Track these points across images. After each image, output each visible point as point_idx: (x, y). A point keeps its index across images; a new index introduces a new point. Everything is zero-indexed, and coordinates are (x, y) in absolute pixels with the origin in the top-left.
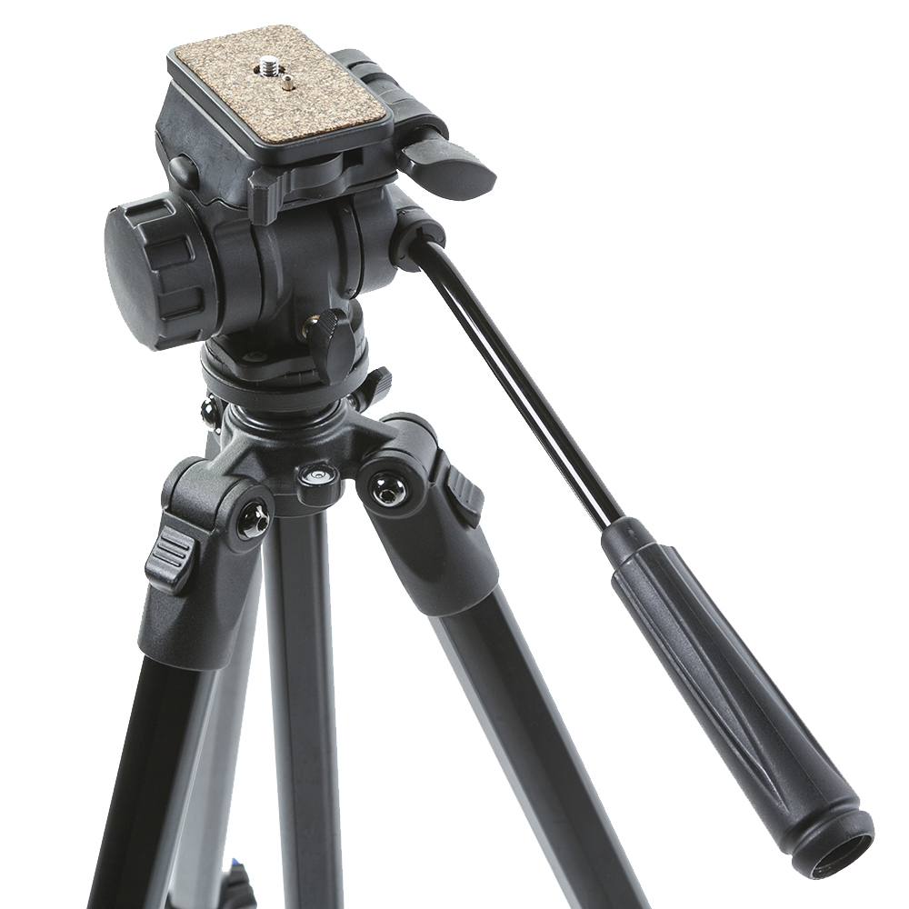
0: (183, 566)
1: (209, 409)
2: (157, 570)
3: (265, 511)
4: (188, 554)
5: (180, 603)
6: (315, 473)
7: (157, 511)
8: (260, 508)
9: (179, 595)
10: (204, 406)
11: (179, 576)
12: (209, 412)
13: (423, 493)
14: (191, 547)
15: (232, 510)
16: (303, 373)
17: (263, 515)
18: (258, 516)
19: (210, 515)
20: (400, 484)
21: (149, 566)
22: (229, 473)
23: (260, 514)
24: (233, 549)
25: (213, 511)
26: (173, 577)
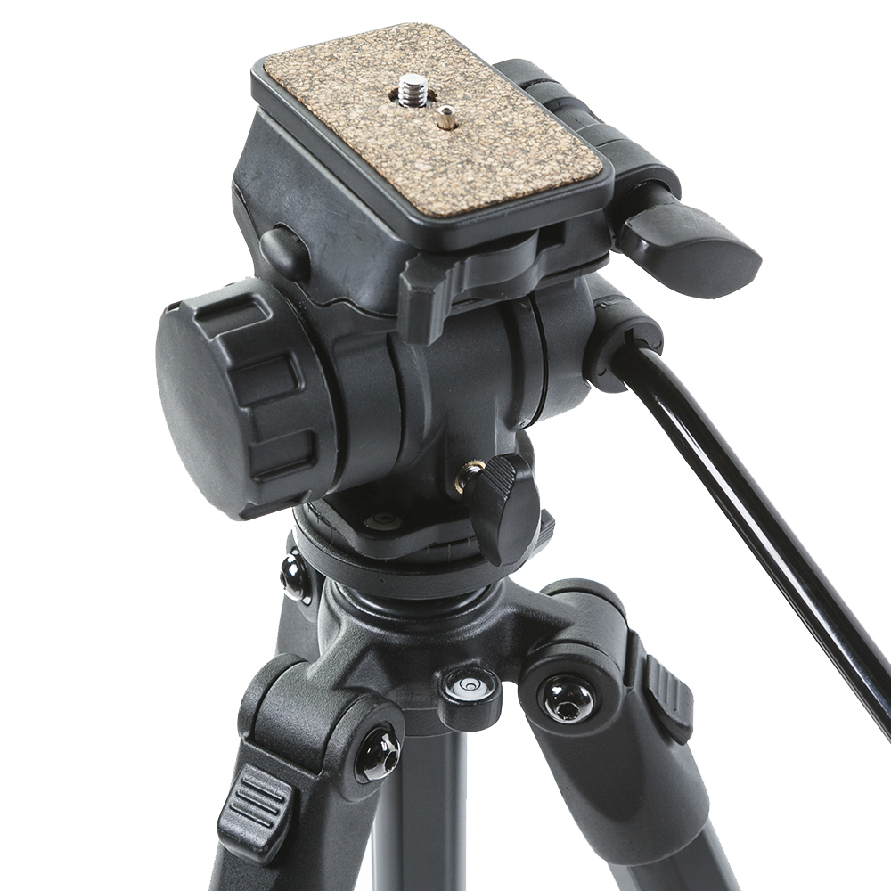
0: (276, 825)
1: (293, 570)
2: (238, 829)
3: (393, 740)
4: (283, 808)
5: (271, 877)
6: (466, 681)
7: (232, 741)
8: (386, 737)
9: (271, 865)
10: (286, 565)
11: (271, 842)
12: (293, 574)
13: (617, 703)
14: (287, 798)
15: (349, 744)
16: (453, 543)
17: (392, 748)
18: (385, 749)
19: (314, 750)
20: (585, 692)
21: (224, 822)
22: (339, 686)
23: (387, 744)
24: (347, 797)
25: (319, 745)
26: (261, 842)
